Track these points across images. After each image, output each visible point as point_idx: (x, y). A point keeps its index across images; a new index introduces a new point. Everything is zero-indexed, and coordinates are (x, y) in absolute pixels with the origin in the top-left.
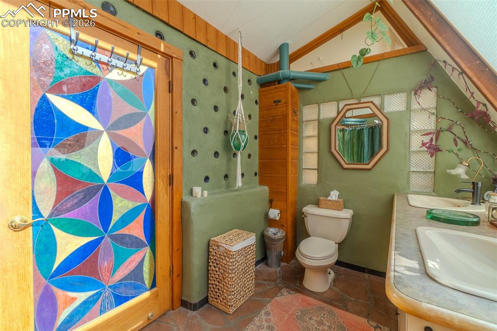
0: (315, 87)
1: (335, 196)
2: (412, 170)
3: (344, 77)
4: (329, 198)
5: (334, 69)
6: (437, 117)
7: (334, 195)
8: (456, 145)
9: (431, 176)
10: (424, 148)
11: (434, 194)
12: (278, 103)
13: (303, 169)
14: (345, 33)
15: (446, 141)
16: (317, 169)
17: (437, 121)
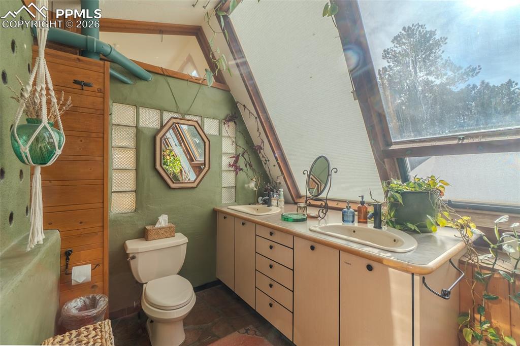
0: (132, 83)
1: (165, 220)
2: (223, 186)
3: (169, 86)
4: (157, 226)
5: (157, 72)
6: (236, 145)
7: (163, 221)
8: (246, 167)
9: (233, 190)
10: (231, 169)
11: (236, 203)
12: (85, 88)
13: (112, 192)
14: (166, 37)
15: (241, 163)
16: (135, 191)
17: (236, 148)
